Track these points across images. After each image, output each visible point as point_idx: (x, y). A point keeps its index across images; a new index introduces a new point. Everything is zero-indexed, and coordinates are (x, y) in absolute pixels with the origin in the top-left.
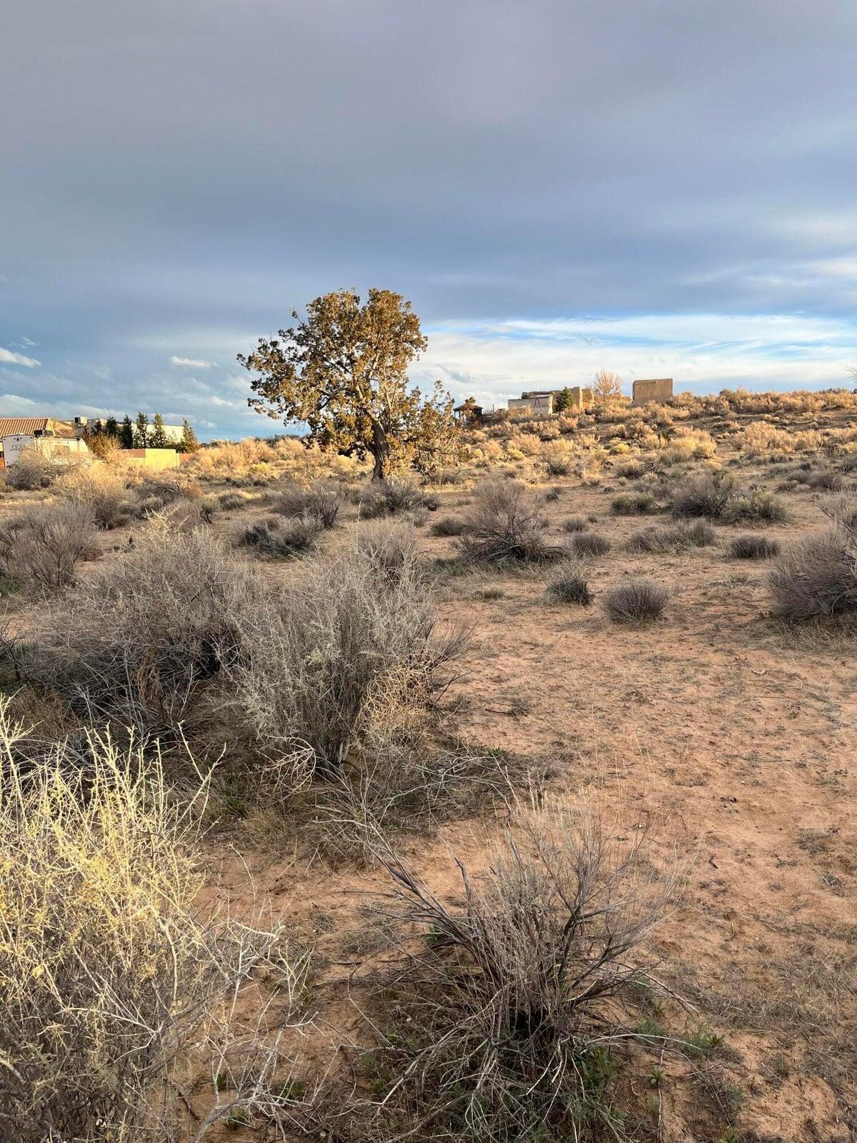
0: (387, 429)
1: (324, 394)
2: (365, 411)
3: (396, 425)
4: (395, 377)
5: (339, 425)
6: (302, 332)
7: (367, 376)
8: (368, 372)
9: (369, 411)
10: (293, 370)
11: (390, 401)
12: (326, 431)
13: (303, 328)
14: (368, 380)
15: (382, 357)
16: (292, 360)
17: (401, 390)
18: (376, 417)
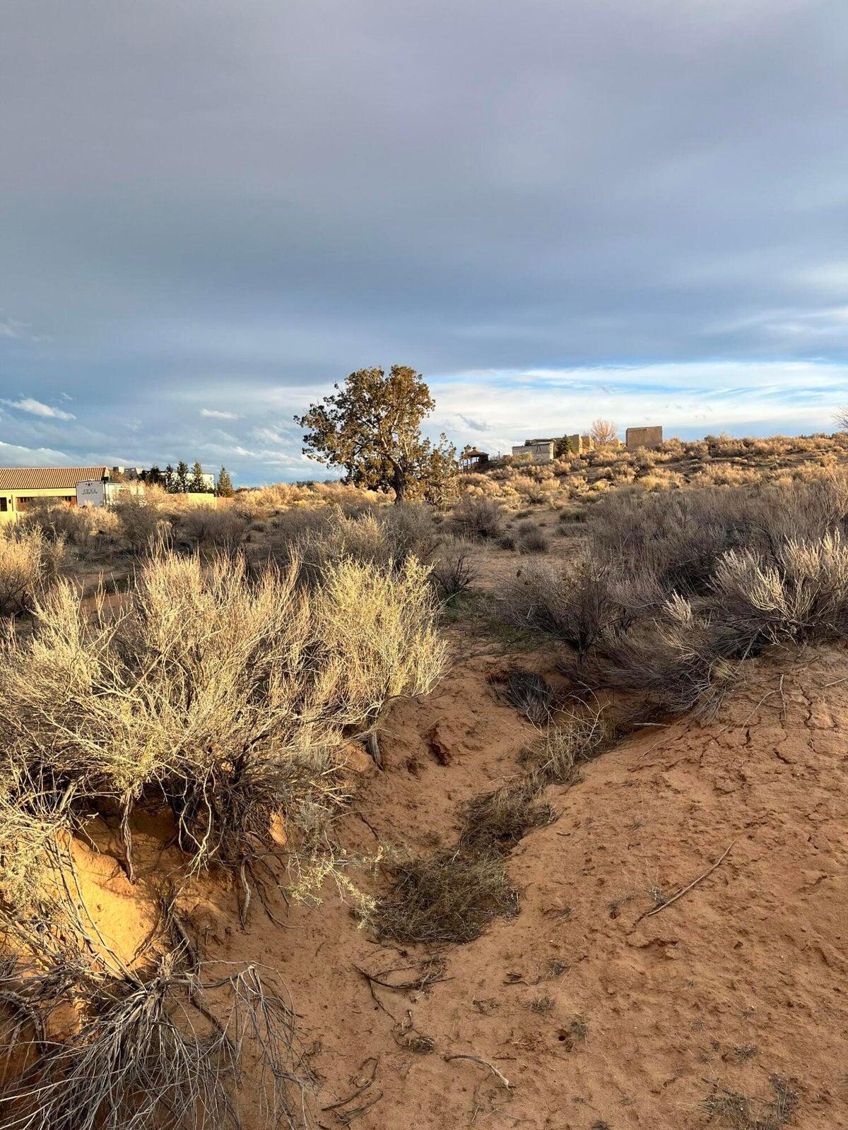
0: (405, 470)
1: (358, 444)
2: (388, 456)
3: (412, 467)
4: (411, 431)
5: (369, 466)
6: (341, 398)
7: (390, 430)
8: (390, 427)
9: (391, 457)
10: (335, 426)
11: (407, 449)
12: (359, 472)
13: (342, 395)
14: (390, 434)
15: (401, 416)
16: (334, 419)
17: (415, 440)
18: (396, 461)
